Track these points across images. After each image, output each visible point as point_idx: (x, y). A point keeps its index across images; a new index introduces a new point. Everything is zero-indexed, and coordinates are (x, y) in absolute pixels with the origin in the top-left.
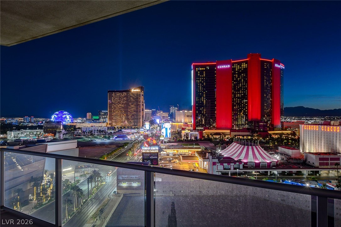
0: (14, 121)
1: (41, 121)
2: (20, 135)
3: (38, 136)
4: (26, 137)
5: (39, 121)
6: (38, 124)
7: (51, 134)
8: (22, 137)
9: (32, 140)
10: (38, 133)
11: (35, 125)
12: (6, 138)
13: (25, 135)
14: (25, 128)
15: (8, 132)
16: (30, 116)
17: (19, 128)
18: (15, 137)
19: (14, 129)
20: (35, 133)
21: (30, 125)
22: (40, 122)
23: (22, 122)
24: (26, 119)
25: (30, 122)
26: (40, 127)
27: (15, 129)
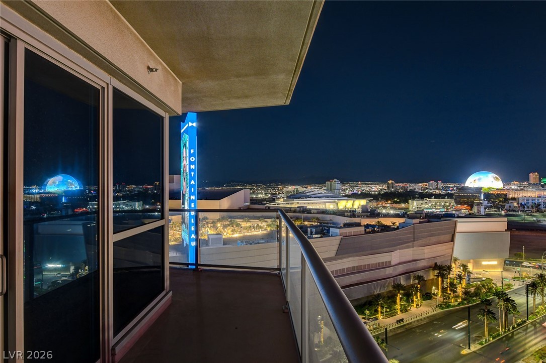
0: (418, 187)
1: (452, 187)
2: (424, 206)
3: (447, 209)
4: (432, 209)
5: (449, 188)
6: (447, 192)
7: (465, 206)
8: (426, 208)
9: (438, 213)
10: (447, 204)
11: (443, 192)
12: (408, 208)
13: (429, 206)
14: (430, 196)
15: (410, 201)
16: (436, 181)
17: (422, 196)
18: (417, 208)
19: (416, 198)
20: (443, 204)
21: (437, 192)
22: (451, 189)
23: (427, 188)
24: (432, 184)
25: (437, 189)
26: (450, 196)
27: (418, 198)
